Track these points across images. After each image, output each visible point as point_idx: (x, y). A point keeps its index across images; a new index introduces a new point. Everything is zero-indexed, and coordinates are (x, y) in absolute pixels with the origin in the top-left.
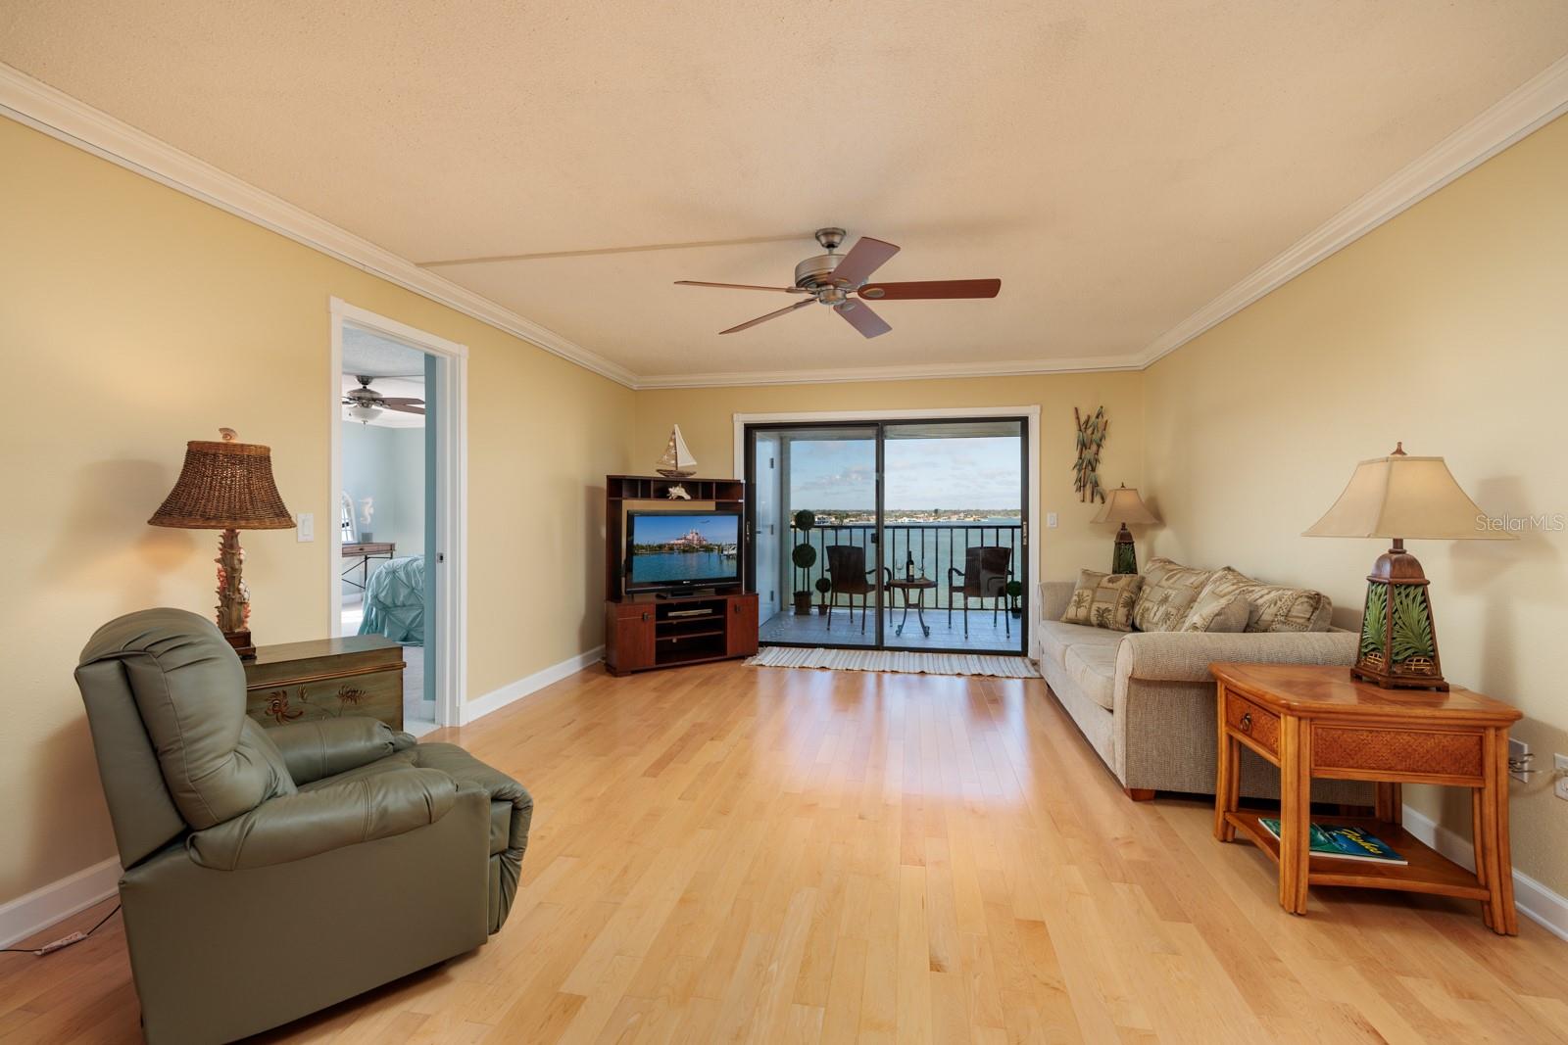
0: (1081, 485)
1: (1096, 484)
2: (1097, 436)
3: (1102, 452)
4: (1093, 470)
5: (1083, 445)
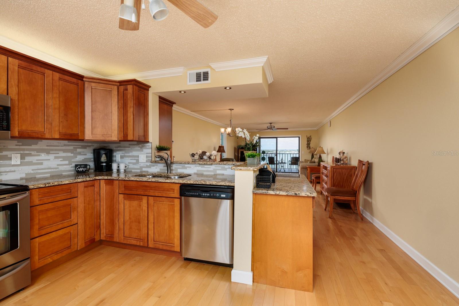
0: (307, 147)
1: (310, 147)
2: (310, 140)
3: (311, 142)
4: (309, 145)
5: (308, 141)
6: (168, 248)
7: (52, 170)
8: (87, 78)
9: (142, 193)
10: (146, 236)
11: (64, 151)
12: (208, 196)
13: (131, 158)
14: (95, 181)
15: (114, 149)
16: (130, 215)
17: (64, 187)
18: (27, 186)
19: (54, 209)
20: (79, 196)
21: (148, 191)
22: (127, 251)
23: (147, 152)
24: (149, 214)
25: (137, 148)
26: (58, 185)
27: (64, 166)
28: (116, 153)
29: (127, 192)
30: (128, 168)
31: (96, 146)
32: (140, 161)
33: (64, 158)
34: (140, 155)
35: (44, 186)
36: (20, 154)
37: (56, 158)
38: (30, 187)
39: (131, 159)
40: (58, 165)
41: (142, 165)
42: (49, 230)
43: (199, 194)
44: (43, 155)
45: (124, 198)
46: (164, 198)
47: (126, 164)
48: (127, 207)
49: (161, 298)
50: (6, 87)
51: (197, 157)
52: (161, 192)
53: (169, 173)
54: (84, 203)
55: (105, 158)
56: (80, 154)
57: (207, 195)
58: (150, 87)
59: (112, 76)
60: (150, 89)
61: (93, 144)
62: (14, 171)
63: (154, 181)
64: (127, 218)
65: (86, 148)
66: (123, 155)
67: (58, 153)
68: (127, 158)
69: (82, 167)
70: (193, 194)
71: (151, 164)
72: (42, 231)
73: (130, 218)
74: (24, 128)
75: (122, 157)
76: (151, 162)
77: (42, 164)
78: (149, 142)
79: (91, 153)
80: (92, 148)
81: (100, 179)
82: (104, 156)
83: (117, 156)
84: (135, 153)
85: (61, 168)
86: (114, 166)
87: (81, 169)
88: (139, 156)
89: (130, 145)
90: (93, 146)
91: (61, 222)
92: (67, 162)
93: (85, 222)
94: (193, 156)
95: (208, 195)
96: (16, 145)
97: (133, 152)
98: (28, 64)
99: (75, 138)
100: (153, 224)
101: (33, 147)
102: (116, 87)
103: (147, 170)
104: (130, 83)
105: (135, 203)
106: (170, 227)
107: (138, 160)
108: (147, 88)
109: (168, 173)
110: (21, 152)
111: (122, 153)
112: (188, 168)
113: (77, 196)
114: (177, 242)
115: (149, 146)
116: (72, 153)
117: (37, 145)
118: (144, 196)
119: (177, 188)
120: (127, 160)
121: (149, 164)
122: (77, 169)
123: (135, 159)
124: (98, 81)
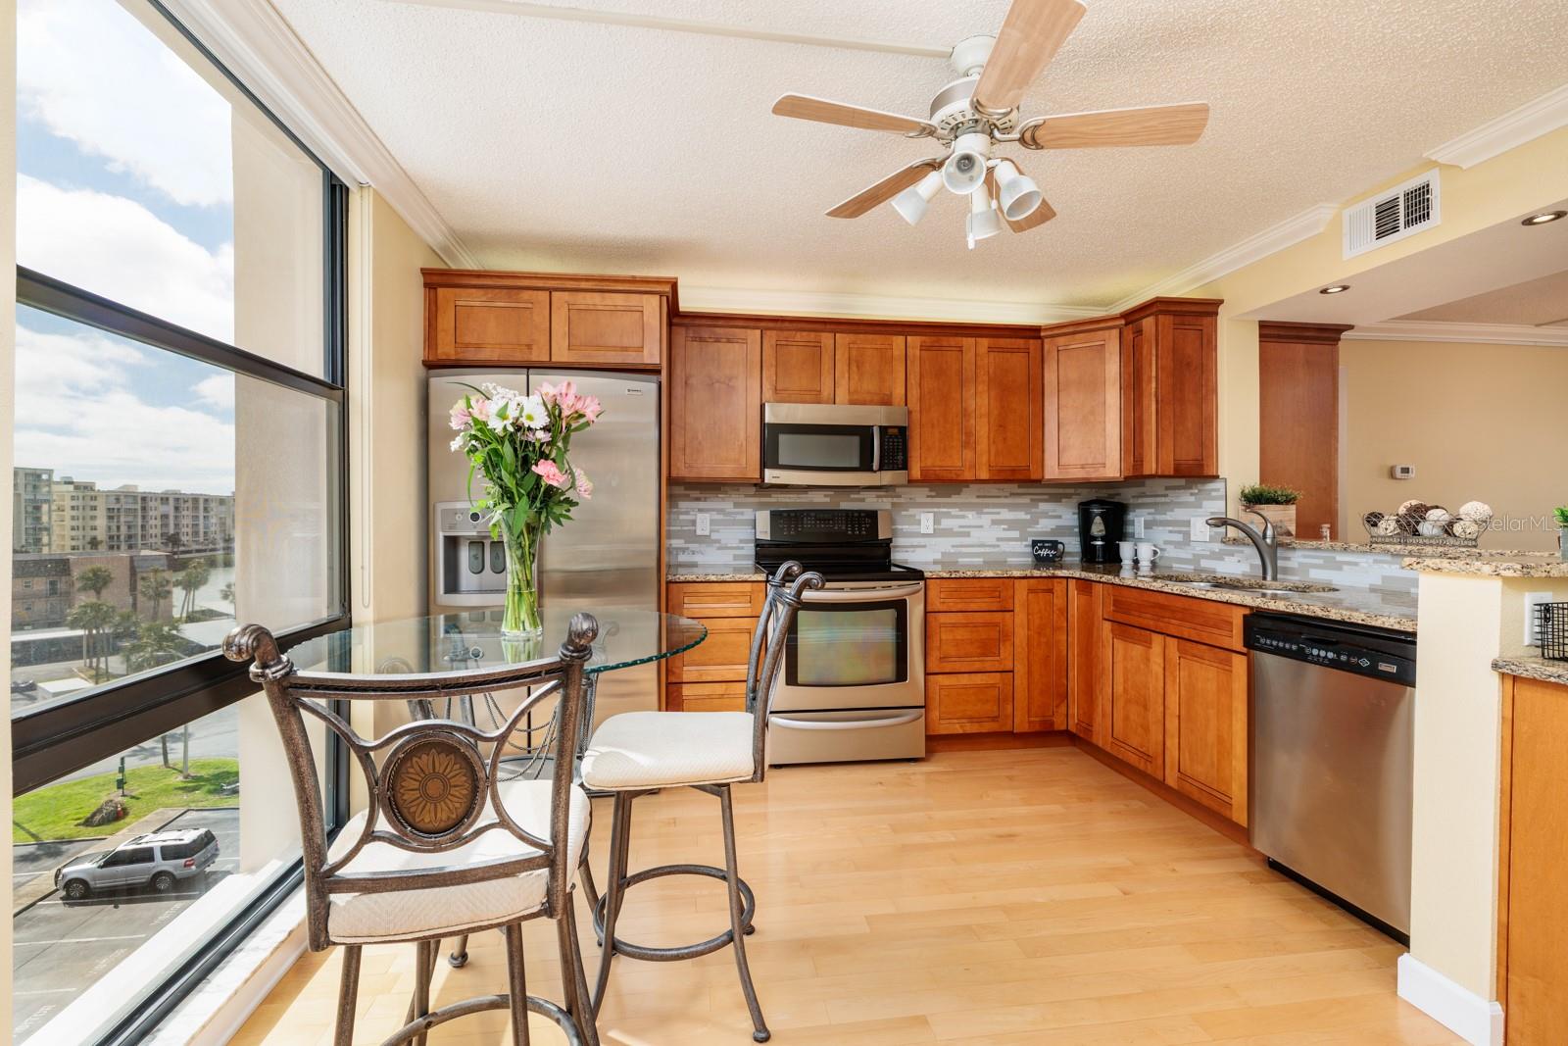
6: (1215, 806)
7: (987, 550)
8: (1046, 329)
9: (1151, 624)
10: (1161, 748)
11: (1012, 507)
12: (1329, 660)
13: (1171, 528)
14: (1055, 580)
15: (1131, 501)
16: (1126, 681)
17: (986, 583)
18: (921, 572)
19: (965, 625)
20: (1017, 610)
21: (1166, 620)
22: (1122, 780)
23: (1213, 510)
24: (1167, 687)
25: (1186, 497)
26: (973, 578)
27: (1011, 543)
28: (1134, 514)
29: (1120, 617)
30: (1161, 558)
31: (1087, 495)
32: (1192, 539)
33: (1012, 525)
34: (1193, 520)
35: (948, 576)
36: (932, 514)
37: (994, 522)
38: (926, 574)
39: (1171, 532)
40: (998, 539)
41: (1199, 549)
42: (958, 667)
43: (1299, 648)
44: (970, 516)
45: (1112, 631)
46: (1204, 647)
47: (1155, 546)
48: (1119, 657)
49: (1127, 896)
50: (903, 392)
51: (1388, 526)
52: (1199, 627)
53: (1269, 577)
54: (1029, 629)
55: (1102, 527)
56: (1045, 515)
57: (1326, 657)
58: (1221, 302)
59: (1120, 299)
60: (1221, 309)
61: (1079, 491)
62: (924, 546)
63: (1178, 592)
64: (1119, 689)
65: (1060, 502)
66: (1150, 518)
67: (998, 513)
68: (1161, 528)
69: (1045, 548)
70: (1281, 644)
71: (1223, 546)
72: (945, 664)
73: (1125, 690)
74: (929, 463)
75: (1148, 525)
76: (1223, 542)
77: (968, 535)
78: (1217, 477)
79: (1074, 514)
80: (1076, 500)
81: (1067, 578)
82: (1098, 519)
83: (1138, 520)
84: (1178, 514)
85: (1006, 547)
86: (1126, 550)
87: (1044, 553)
88: (1189, 522)
89: (1167, 488)
90: (1079, 494)
91: (981, 658)
92: (1016, 534)
93: (1029, 673)
94: (1375, 525)
95: (1330, 655)
96: (928, 497)
97: (1176, 510)
98: (934, 338)
99: (1021, 477)
100: (1177, 721)
101: (955, 499)
102: (1115, 333)
103: (1213, 567)
104: (1148, 312)
105: (1137, 650)
106: (1220, 740)
107: (1187, 535)
108: (1210, 309)
109: (1264, 578)
110: (936, 510)
111: (1149, 514)
112: (1345, 567)
113: (1011, 609)
114: (1238, 793)
115: (1218, 490)
116: (1027, 514)
117: (959, 494)
118: (1157, 635)
119: (1237, 619)
120: (1162, 535)
121: (1217, 547)
122: (1037, 551)
123: (1179, 532)
124: (1071, 329)
